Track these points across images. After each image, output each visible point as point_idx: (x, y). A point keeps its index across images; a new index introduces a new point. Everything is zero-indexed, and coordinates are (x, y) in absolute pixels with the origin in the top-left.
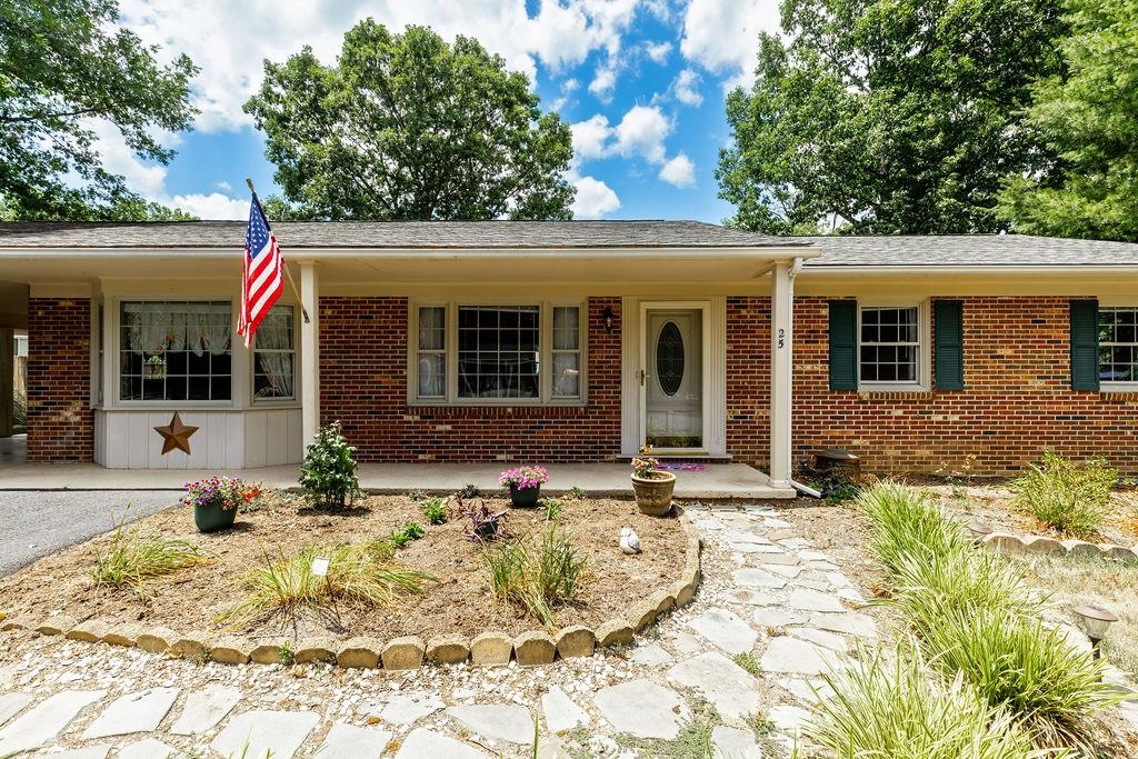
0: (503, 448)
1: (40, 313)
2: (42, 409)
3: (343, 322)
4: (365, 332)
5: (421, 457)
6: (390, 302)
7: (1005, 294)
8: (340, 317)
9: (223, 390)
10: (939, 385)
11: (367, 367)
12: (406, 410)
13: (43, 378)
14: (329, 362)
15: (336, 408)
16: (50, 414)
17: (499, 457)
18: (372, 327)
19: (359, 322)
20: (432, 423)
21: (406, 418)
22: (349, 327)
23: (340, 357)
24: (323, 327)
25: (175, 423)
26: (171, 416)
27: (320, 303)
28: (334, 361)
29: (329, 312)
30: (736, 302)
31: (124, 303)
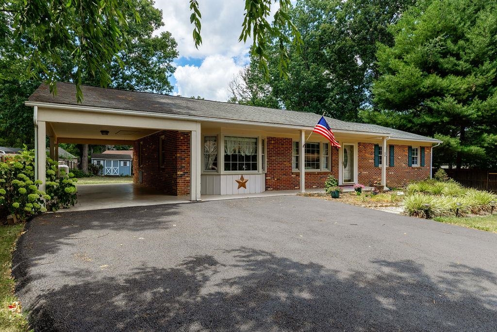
0: (314, 184)
1: (182, 138)
2: (183, 175)
3: (276, 145)
4: (282, 149)
5: (296, 187)
7: (400, 144)
9: (255, 167)
11: (283, 160)
12: (293, 173)
13: (183, 163)
15: (275, 173)
16: (186, 177)
17: (314, 187)
18: (284, 147)
19: (280, 146)
21: (293, 176)
22: (278, 147)
24: (271, 147)
25: (242, 178)
26: (240, 176)
27: (270, 139)
28: (274, 158)
29: (273, 142)
30: (359, 144)
31: (225, 136)
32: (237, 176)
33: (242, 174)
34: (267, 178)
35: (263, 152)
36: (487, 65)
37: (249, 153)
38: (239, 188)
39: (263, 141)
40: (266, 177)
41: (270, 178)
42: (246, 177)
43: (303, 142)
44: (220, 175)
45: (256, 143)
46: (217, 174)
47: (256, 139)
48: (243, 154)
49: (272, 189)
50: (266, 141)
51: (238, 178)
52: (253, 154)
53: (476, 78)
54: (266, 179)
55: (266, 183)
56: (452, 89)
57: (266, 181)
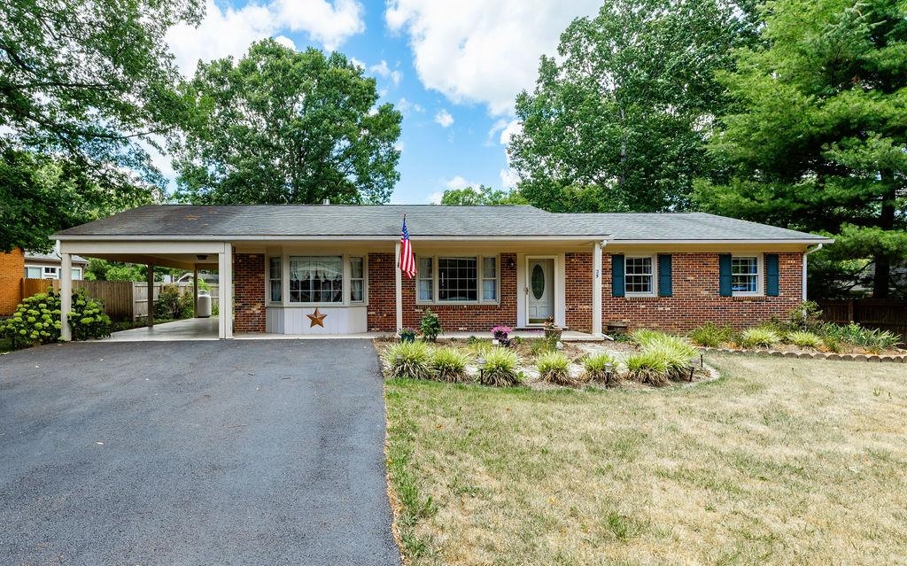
0: (462, 325)
2: (242, 307)
3: (386, 265)
7: (691, 252)
9: (337, 298)
10: (661, 293)
12: (416, 307)
13: (242, 293)
15: (383, 306)
16: (246, 309)
17: (460, 328)
19: (393, 265)
21: (417, 311)
22: (389, 267)
23: (385, 282)
24: (376, 267)
25: (317, 313)
26: (314, 310)
27: (374, 256)
28: (382, 284)
29: (379, 260)
30: (569, 256)
31: (290, 256)
32: (310, 309)
33: (317, 307)
34: (370, 313)
35: (360, 276)
38: (312, 326)
39: (361, 260)
40: (368, 311)
41: (374, 313)
42: (323, 312)
44: (284, 307)
46: (280, 306)
47: (341, 257)
49: (378, 329)
50: (367, 259)
51: (311, 312)
54: (368, 315)
57: (369, 318)
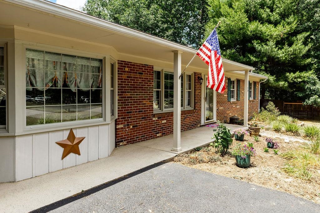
3: (132, 75)
4: (140, 81)
5: (158, 135)
6: (148, 67)
7: (243, 79)
8: (131, 72)
10: (237, 100)
11: (141, 97)
12: (154, 116)
14: (127, 95)
15: (130, 117)
18: (143, 78)
19: (138, 75)
20: (161, 120)
21: (154, 119)
22: (135, 78)
23: (131, 92)
24: (125, 76)
25: (71, 136)
26: (67, 133)
27: (123, 64)
28: (129, 95)
29: (127, 69)
31: (27, 49)
32: (61, 133)
33: (71, 129)
34: (118, 127)
35: (112, 85)
36: (291, 19)
37: (86, 86)
38: (64, 156)
39: (112, 66)
40: (116, 124)
41: (122, 126)
42: (78, 134)
43: (179, 72)
44: (14, 137)
45: (100, 70)
46: (7, 134)
47: (101, 61)
48: (73, 88)
49: (125, 142)
50: (117, 66)
51: (64, 136)
52: (94, 89)
53: (284, 27)
54: (116, 129)
55: (116, 134)
56: (267, 35)
57: (116, 132)
